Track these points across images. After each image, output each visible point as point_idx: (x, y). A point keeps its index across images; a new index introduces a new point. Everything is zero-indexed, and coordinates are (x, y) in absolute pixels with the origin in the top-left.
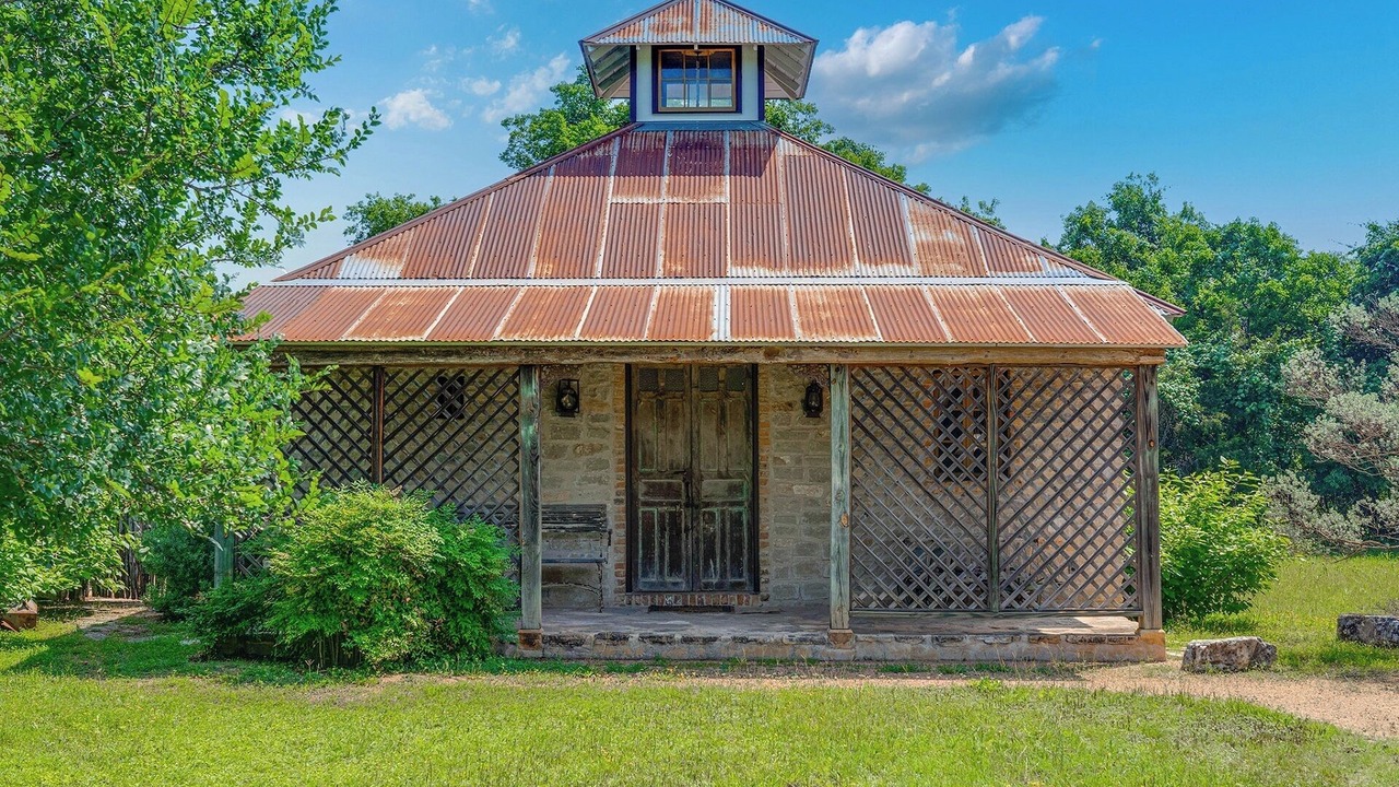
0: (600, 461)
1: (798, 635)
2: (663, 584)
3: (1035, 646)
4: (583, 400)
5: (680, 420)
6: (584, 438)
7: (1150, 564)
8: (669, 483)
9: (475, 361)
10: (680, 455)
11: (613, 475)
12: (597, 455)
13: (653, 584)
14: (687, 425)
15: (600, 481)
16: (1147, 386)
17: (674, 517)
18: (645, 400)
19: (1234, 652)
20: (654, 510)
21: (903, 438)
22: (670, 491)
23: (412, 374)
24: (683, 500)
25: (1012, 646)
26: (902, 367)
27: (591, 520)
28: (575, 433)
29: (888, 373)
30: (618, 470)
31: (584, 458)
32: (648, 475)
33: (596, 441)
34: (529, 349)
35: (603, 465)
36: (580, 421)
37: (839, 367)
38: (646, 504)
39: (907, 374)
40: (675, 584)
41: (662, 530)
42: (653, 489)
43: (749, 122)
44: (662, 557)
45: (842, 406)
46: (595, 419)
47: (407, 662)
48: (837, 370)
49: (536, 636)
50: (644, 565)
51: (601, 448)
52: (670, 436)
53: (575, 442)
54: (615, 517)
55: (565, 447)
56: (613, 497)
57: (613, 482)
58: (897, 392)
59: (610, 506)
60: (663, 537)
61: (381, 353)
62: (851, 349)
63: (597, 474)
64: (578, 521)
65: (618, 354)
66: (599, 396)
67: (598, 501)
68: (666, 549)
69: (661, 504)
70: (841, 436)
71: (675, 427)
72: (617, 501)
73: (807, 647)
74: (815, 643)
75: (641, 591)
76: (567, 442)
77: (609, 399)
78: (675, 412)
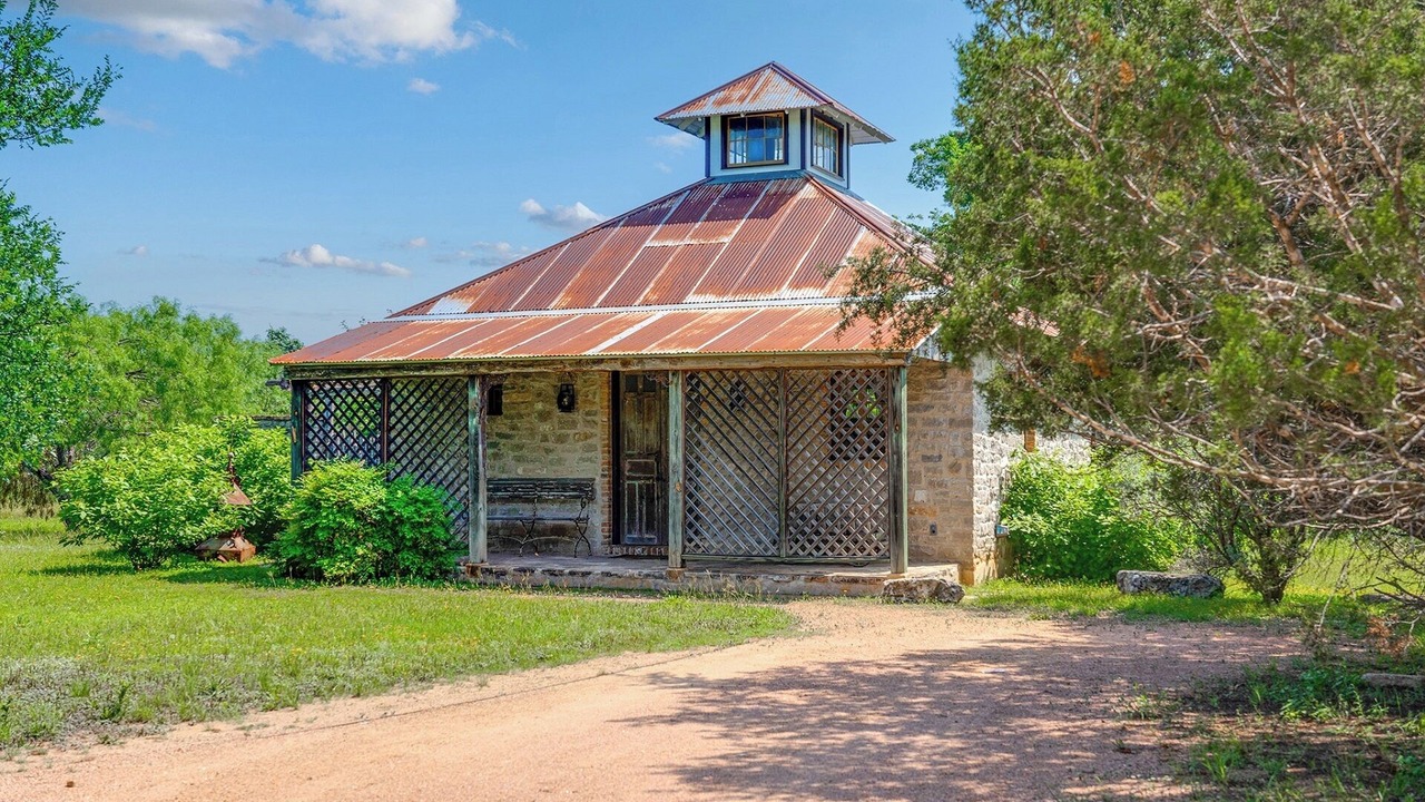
0: (590, 446)
1: (645, 572)
2: (642, 539)
3: (809, 584)
4: (580, 399)
5: (653, 414)
6: (580, 428)
7: (896, 523)
8: (646, 463)
9: (438, 373)
10: (653, 439)
11: (600, 456)
12: (589, 441)
13: (634, 539)
14: (658, 418)
15: (590, 460)
16: (894, 382)
17: (650, 488)
18: (628, 400)
19: (915, 589)
20: (637, 483)
21: (721, 426)
22: (645, 468)
23: (405, 382)
24: (655, 475)
25: (793, 584)
26: (721, 371)
27: (583, 490)
28: (574, 424)
29: (711, 376)
30: (603, 452)
31: (581, 443)
32: (631, 456)
33: (588, 430)
34: (469, 364)
35: (591, 448)
36: (578, 416)
37: (675, 373)
38: (629, 478)
39: (724, 376)
40: (650, 539)
41: (641, 497)
42: (635, 467)
43: (794, 171)
44: (641, 519)
45: (677, 402)
46: (588, 414)
47: (354, 578)
48: (673, 374)
49: (477, 568)
50: (629, 524)
51: (592, 435)
52: (646, 426)
53: (574, 431)
54: (602, 487)
55: (568, 435)
56: (600, 472)
57: (600, 461)
58: (718, 389)
59: (598, 479)
60: (641, 503)
61: (381, 369)
62: (679, 358)
63: (589, 455)
64: (574, 490)
65: (525, 366)
66: (590, 397)
67: (590, 476)
68: (644, 512)
69: (639, 478)
70: (676, 424)
71: (649, 420)
72: (603, 476)
73: (651, 580)
74: (656, 578)
75: (626, 545)
76: (569, 432)
77: (597, 400)
78: (649, 408)
